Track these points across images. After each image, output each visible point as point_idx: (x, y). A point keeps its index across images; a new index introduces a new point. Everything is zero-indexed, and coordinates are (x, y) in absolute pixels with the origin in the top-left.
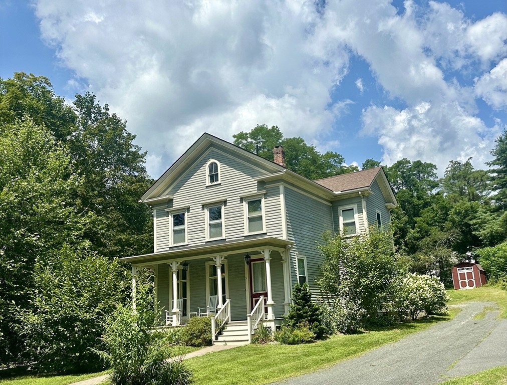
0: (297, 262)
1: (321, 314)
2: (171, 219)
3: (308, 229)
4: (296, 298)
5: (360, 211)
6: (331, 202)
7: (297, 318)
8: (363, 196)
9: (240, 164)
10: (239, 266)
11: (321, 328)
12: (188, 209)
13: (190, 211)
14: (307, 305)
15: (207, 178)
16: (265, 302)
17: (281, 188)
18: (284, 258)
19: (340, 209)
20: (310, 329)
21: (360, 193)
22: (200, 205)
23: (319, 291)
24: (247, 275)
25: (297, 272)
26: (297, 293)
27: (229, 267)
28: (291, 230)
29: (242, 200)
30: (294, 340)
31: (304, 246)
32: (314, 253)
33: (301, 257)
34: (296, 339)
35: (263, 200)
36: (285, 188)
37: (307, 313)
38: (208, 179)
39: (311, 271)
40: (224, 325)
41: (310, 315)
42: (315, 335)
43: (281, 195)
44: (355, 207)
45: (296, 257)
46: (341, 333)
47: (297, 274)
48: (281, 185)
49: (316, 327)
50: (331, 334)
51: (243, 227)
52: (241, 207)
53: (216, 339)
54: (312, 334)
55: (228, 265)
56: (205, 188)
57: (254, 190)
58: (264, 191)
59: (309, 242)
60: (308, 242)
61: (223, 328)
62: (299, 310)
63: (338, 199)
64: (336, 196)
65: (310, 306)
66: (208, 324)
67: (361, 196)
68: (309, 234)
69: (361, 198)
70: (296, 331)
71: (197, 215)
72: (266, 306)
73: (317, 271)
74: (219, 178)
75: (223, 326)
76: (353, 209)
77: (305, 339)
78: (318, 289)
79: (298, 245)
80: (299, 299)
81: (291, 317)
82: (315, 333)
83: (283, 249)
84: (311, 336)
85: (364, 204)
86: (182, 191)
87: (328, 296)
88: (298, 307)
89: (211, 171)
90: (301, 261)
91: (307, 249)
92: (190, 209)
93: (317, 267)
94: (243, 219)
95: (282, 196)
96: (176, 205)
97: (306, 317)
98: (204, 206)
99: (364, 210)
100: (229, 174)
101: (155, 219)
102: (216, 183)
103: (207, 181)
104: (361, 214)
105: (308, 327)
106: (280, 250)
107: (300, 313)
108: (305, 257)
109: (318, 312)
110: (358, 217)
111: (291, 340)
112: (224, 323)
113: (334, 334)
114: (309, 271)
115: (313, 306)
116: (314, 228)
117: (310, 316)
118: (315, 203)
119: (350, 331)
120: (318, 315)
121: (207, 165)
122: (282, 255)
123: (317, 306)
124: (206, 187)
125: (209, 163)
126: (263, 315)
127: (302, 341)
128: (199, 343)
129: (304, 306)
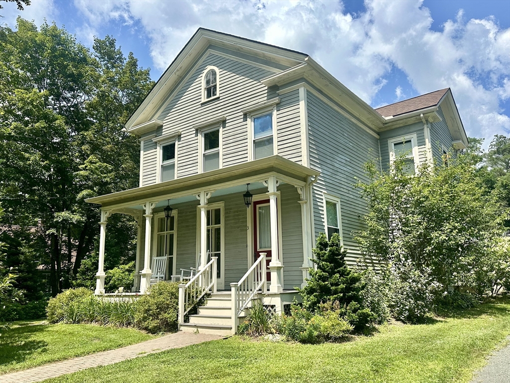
0: (324, 205)
1: (363, 288)
2: (159, 152)
3: (344, 161)
4: (319, 258)
5: (421, 143)
6: (378, 134)
7: (321, 292)
8: (427, 121)
9: (245, 66)
10: (240, 211)
11: (364, 314)
12: (179, 137)
13: (182, 139)
14: (339, 272)
15: (202, 93)
16: (268, 264)
17: (302, 92)
18: (303, 197)
19: (391, 143)
20: (342, 315)
21: (422, 115)
22: (193, 129)
23: (360, 252)
24: (250, 224)
25: (325, 220)
26: (321, 250)
27: (226, 213)
28: (317, 156)
29: (245, 116)
30: (310, 335)
31: (338, 184)
32: (352, 197)
33: (333, 199)
34: (316, 333)
35: (275, 113)
36: (308, 93)
37: (337, 284)
38: (204, 93)
39: (347, 222)
40: (203, 297)
41: (342, 289)
42: (352, 328)
43: (300, 103)
44: (414, 137)
45: (323, 197)
46: (397, 320)
47: (325, 224)
48: (301, 86)
49: (355, 311)
50: (380, 323)
51: (246, 155)
52: (245, 126)
53: (185, 321)
54: (346, 325)
55: (225, 210)
56: (200, 106)
57: (263, 100)
58: (276, 100)
59: (346, 181)
60: (343, 180)
61: (201, 303)
62: (324, 279)
63: (388, 128)
64: (386, 123)
65: (342, 274)
66: (175, 296)
67: (424, 120)
68: (345, 169)
69: (423, 125)
70: (316, 319)
71: (188, 143)
72: (269, 271)
73: (356, 223)
74: (218, 89)
75: (200, 300)
76: (410, 141)
77: (333, 333)
78: (358, 248)
79: (327, 180)
80: (323, 260)
81: (310, 291)
82: (351, 323)
83: (302, 183)
84: (344, 328)
85: (427, 132)
86: (173, 115)
87: (372, 259)
88: (321, 274)
89: (208, 82)
90: (331, 206)
91: (342, 190)
92: (182, 136)
93: (357, 218)
94: (246, 144)
95: (302, 105)
96: (166, 132)
97: (336, 292)
98: (197, 131)
99: (427, 141)
100: (230, 82)
101: (142, 152)
102: (213, 98)
103: (202, 96)
104: (423, 146)
105: (339, 311)
106: (297, 183)
107: (326, 285)
108: (339, 200)
109: (357, 284)
110: (418, 151)
111: (305, 334)
112: (203, 294)
113: (385, 323)
114: (344, 221)
115: (348, 274)
116: (352, 162)
117: (342, 291)
118: (354, 128)
119: (414, 319)
120: (358, 290)
121: (204, 75)
122: (299, 192)
123: (356, 275)
124: (202, 104)
125: (205, 72)
126: (263, 285)
127: (327, 338)
128: (155, 327)
129: (332, 273)
